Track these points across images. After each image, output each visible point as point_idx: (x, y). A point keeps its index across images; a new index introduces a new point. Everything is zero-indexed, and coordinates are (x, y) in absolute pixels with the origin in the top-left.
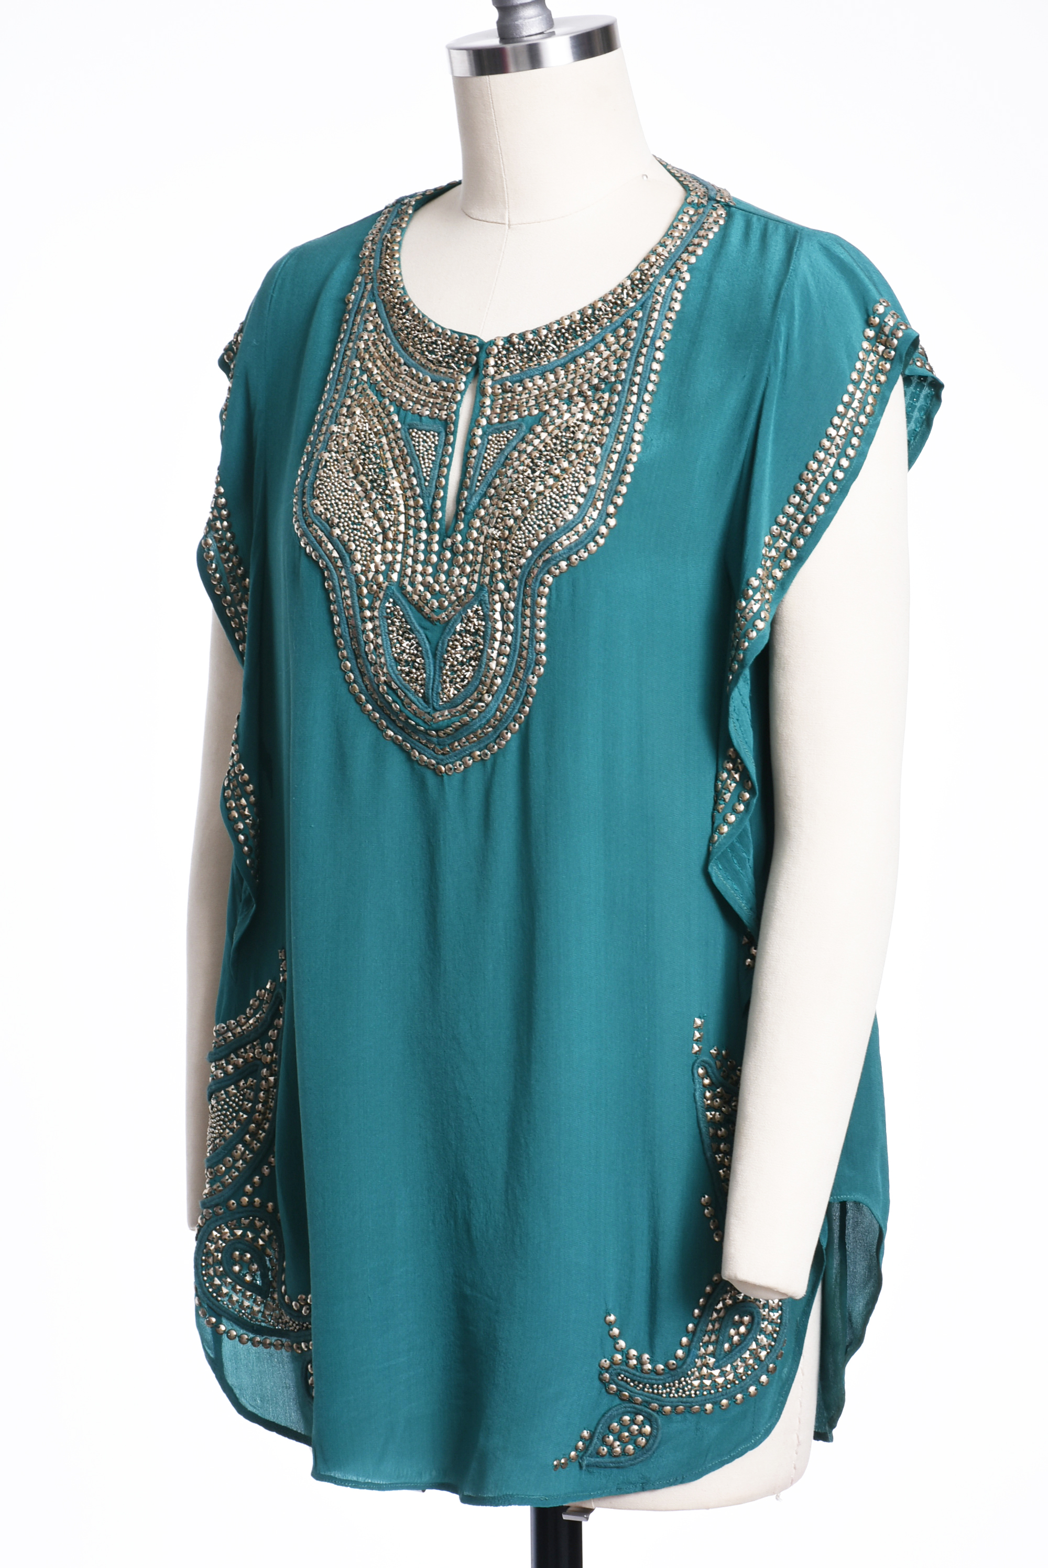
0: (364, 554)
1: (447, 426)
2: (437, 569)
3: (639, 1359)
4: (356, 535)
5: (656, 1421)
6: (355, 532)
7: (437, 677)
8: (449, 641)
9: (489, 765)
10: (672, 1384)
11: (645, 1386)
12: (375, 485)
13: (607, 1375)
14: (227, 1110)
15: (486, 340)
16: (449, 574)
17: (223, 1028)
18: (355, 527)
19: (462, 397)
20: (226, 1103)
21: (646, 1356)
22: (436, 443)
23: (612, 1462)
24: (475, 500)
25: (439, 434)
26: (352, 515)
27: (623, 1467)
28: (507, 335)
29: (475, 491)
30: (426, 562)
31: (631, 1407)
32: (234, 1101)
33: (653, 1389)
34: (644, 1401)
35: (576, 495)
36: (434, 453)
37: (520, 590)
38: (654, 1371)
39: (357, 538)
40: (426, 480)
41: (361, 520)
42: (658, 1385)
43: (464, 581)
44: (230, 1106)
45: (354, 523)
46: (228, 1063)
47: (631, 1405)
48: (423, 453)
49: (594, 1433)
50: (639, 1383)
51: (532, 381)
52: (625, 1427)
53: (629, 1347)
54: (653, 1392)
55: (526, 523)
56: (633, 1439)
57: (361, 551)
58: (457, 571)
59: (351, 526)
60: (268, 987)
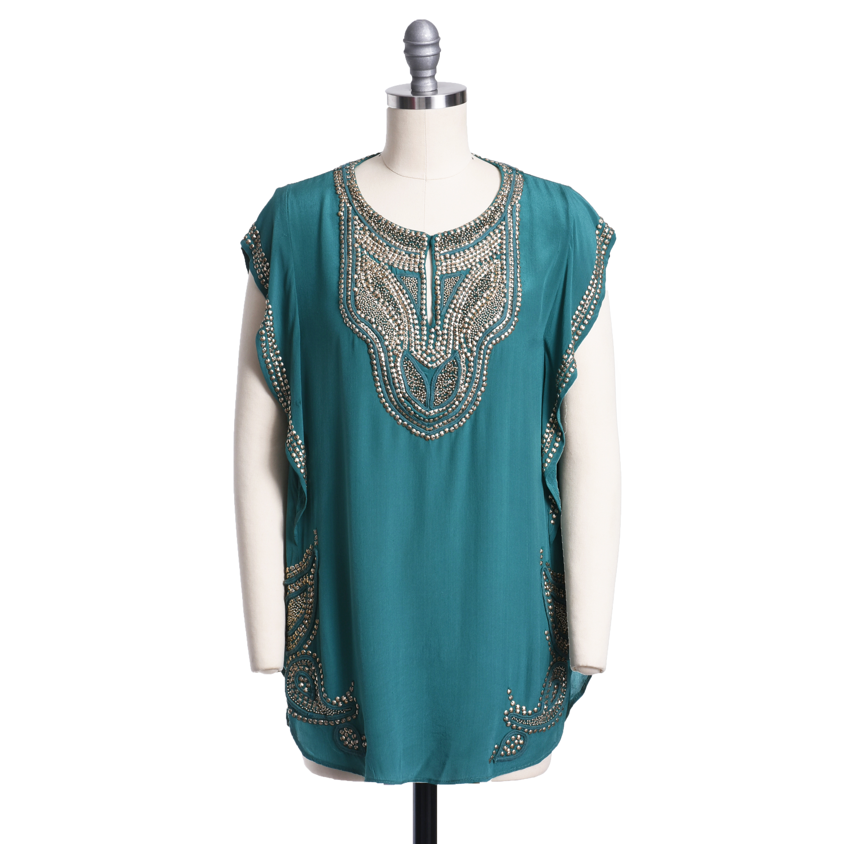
0: (390, 336)
1: (420, 276)
2: (428, 344)
3: (521, 709)
4: (385, 327)
5: (526, 737)
6: (385, 326)
7: (432, 394)
8: (438, 376)
9: (453, 435)
10: (534, 719)
11: (523, 721)
12: (390, 303)
13: (507, 718)
14: (296, 608)
15: (431, 234)
16: (434, 345)
17: (293, 568)
18: (384, 323)
19: (425, 261)
20: (296, 605)
21: (524, 708)
22: (417, 283)
23: (507, 759)
24: (445, 310)
25: (417, 279)
26: (382, 317)
27: (511, 760)
28: (443, 232)
29: (444, 306)
30: (421, 340)
31: (516, 732)
32: (299, 603)
33: (526, 722)
34: (522, 728)
35: (500, 307)
36: (417, 288)
37: (477, 351)
38: (527, 714)
39: (386, 328)
40: (415, 301)
41: (386, 320)
42: (529, 720)
43: (443, 348)
44: (297, 606)
45: (383, 321)
46: (296, 585)
47: (517, 731)
48: (411, 288)
49: (500, 746)
50: (521, 720)
51: (460, 253)
52: (512, 741)
53: (516, 704)
54: (526, 724)
55: (477, 320)
56: (515, 747)
57: (388, 335)
58: (439, 344)
59: (382, 323)
60: (310, 548)
